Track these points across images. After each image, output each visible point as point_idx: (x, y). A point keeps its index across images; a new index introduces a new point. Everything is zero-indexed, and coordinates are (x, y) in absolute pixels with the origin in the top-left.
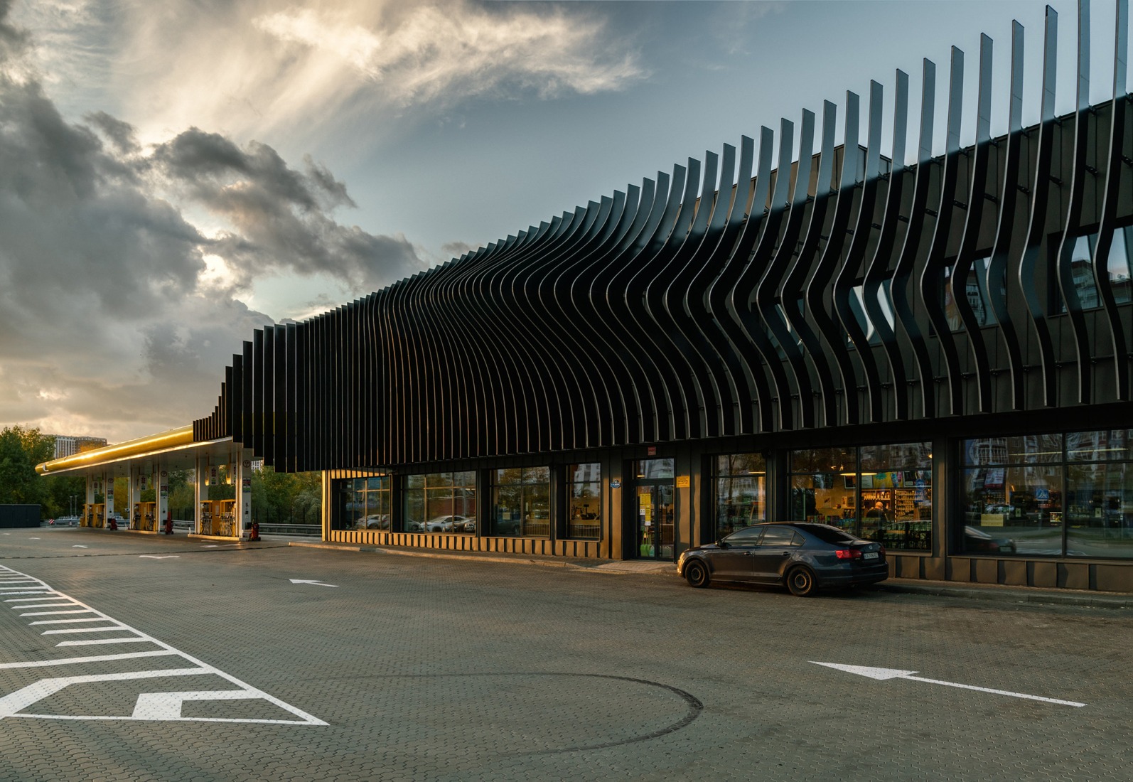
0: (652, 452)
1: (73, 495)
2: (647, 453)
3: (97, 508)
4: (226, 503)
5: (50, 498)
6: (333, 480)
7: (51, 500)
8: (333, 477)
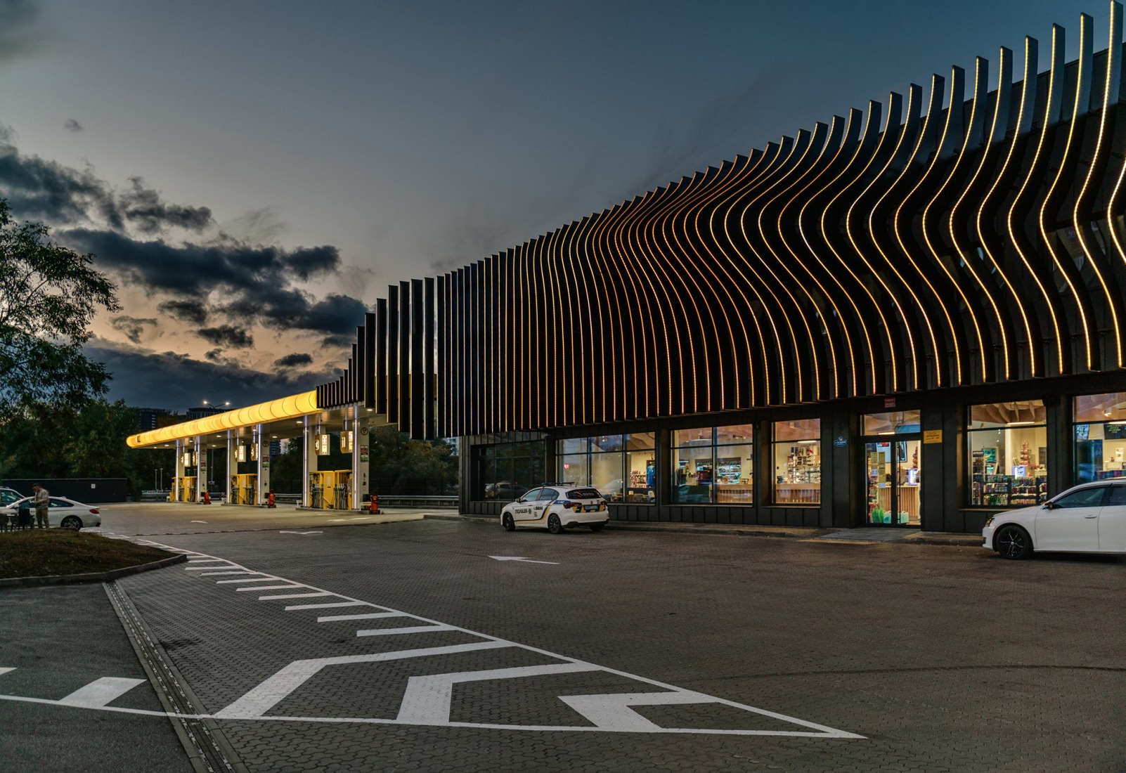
0: (890, 403)
1: (159, 469)
2: (884, 404)
3: (188, 482)
4: (340, 473)
5: (134, 472)
6: (472, 446)
7: (134, 474)
8: (472, 443)
